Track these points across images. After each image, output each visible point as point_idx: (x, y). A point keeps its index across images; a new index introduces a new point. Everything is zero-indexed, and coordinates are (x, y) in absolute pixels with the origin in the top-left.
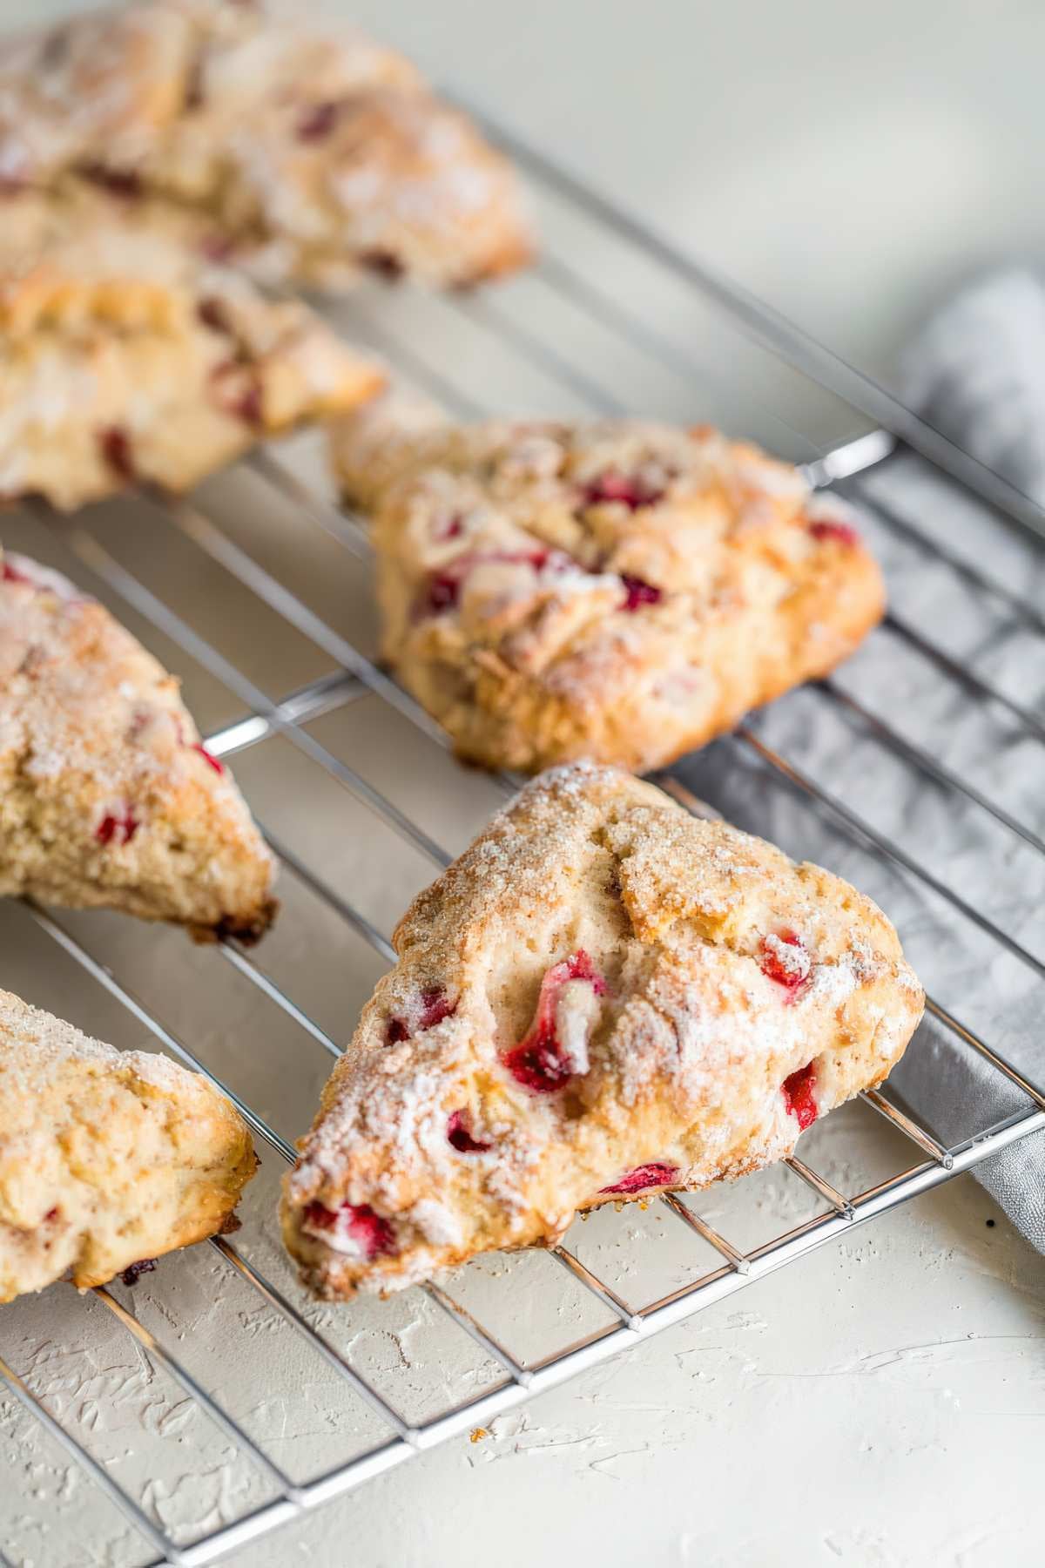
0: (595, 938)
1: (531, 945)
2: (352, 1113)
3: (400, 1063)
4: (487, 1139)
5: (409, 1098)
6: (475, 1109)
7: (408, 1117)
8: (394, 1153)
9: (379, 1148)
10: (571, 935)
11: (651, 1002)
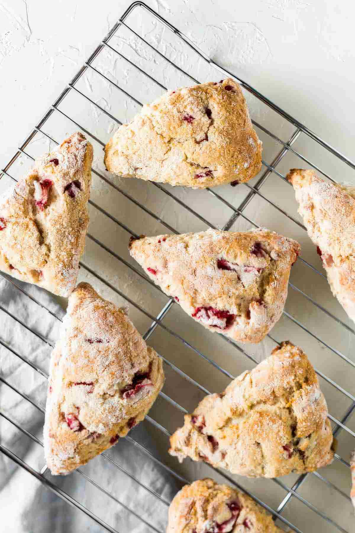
0: (41, 216)
1: (53, 210)
2: (78, 158)
3: (71, 171)
4: (51, 163)
5: (67, 163)
6: (54, 167)
7: (66, 160)
8: (67, 151)
9: (71, 152)
10: (46, 215)
11: (23, 197)
